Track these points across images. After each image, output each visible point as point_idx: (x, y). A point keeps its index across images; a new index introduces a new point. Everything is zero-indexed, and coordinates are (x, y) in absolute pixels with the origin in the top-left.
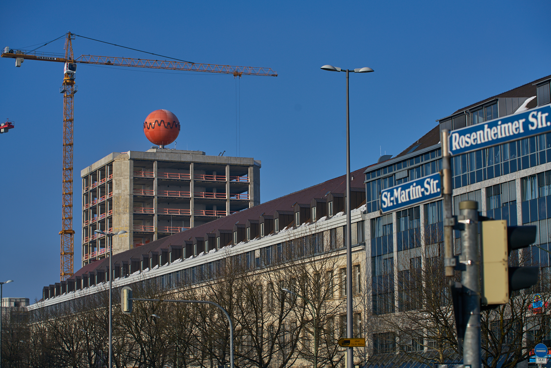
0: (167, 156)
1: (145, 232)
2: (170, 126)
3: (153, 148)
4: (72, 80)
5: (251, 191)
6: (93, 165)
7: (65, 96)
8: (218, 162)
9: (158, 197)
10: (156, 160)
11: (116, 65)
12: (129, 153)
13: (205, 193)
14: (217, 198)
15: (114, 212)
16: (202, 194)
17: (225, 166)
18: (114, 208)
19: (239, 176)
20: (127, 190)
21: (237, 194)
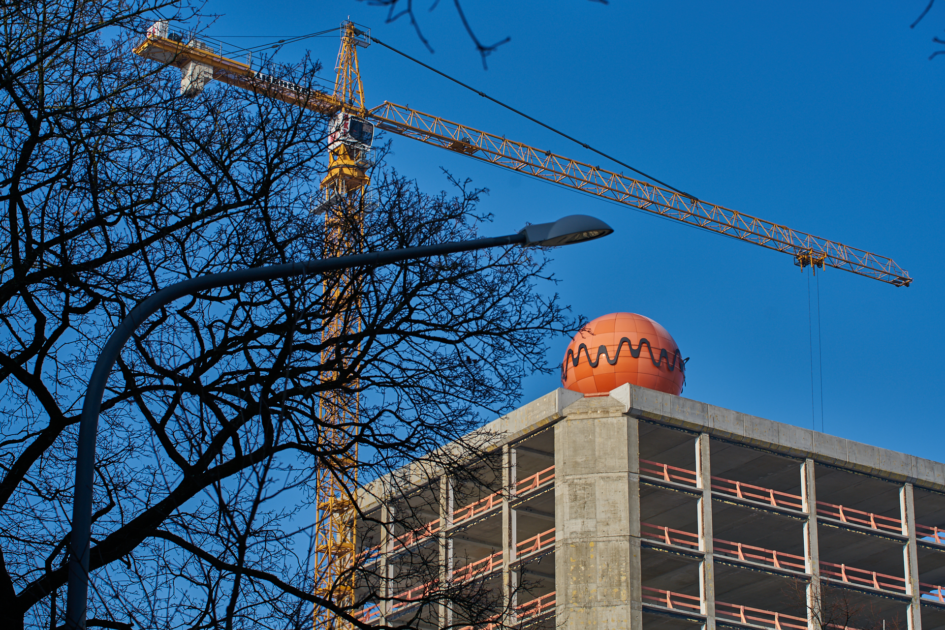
2: (667, 363)
9: (715, 560)
10: (707, 429)
12: (622, 394)
13: (847, 568)
14: (882, 590)
15: (566, 600)
16: (839, 570)
17: (898, 485)
18: (563, 586)
19: (936, 528)
20: (620, 520)
21: (935, 586)
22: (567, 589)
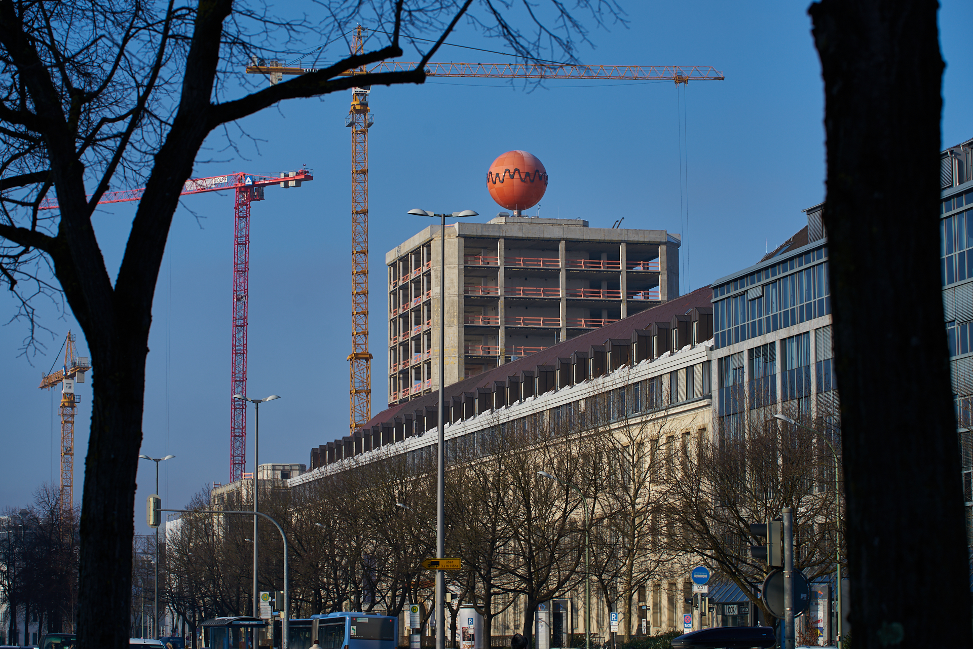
0: (520, 229)
1: (484, 357)
2: (530, 179)
3: (501, 216)
4: (364, 105)
5: (663, 286)
6: (402, 244)
7: (354, 131)
8: (606, 238)
9: (505, 298)
10: (502, 237)
11: (440, 75)
14: (605, 298)
15: (433, 324)
16: (580, 292)
17: (618, 245)
19: (639, 262)
20: (455, 287)
22: (434, 319)
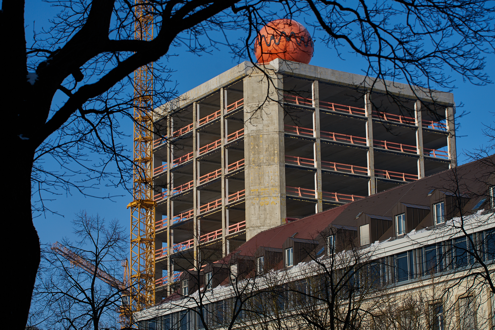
0: (333, 73)
1: (304, 199)
2: (304, 44)
8: (405, 93)
9: (321, 141)
10: (318, 79)
12: (275, 64)
13: (387, 142)
14: (405, 153)
15: (249, 163)
16: (384, 144)
17: (414, 102)
18: (248, 156)
19: (432, 121)
20: (274, 124)
21: (431, 150)
22: (249, 157)
